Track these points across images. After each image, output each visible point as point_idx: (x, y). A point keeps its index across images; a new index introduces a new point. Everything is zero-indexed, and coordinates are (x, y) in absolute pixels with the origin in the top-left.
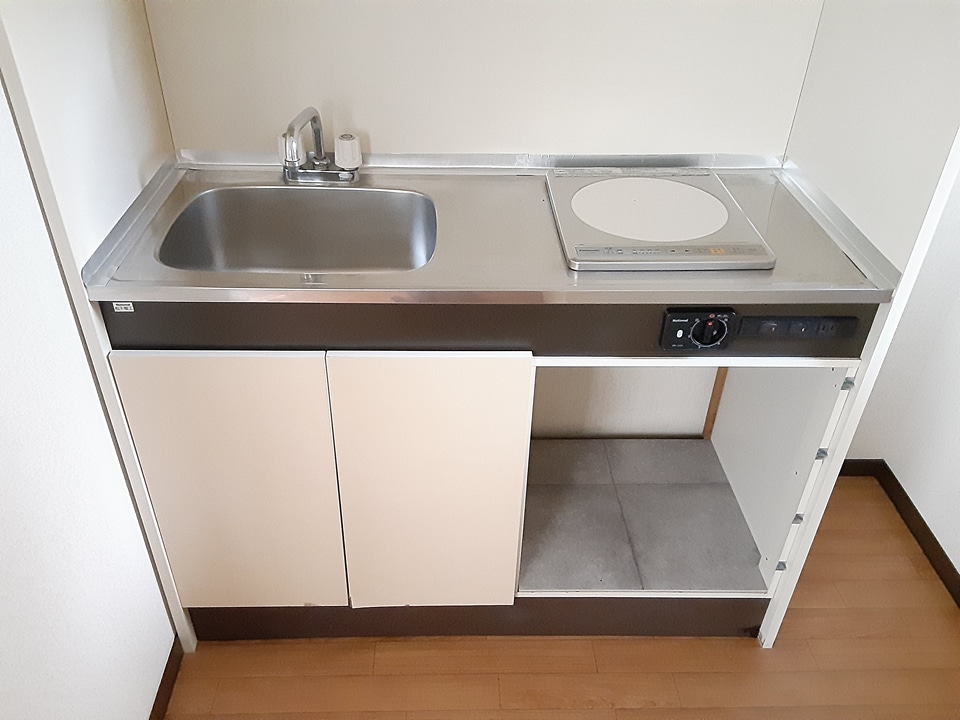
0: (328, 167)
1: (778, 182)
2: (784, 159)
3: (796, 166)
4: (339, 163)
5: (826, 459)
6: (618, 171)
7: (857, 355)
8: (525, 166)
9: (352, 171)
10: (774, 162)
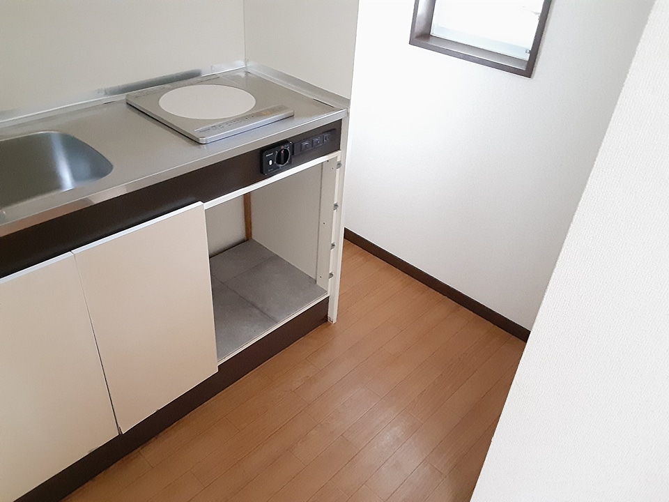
2: (246, 61)
5: (338, 209)
7: (339, 149)
8: (106, 96)
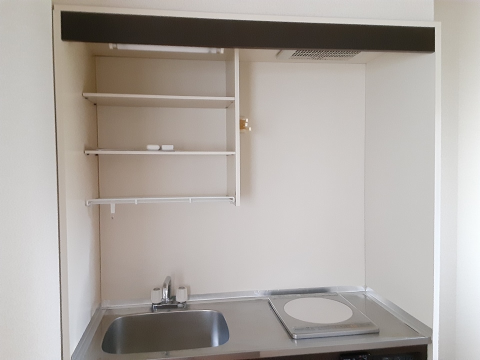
0: (172, 302)
1: (365, 296)
2: (366, 287)
3: (372, 290)
4: (178, 300)
6: (299, 295)
8: (258, 295)
9: (183, 303)
10: (362, 289)
